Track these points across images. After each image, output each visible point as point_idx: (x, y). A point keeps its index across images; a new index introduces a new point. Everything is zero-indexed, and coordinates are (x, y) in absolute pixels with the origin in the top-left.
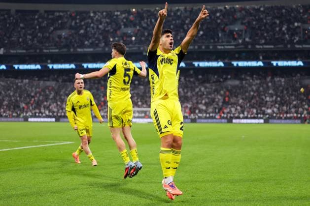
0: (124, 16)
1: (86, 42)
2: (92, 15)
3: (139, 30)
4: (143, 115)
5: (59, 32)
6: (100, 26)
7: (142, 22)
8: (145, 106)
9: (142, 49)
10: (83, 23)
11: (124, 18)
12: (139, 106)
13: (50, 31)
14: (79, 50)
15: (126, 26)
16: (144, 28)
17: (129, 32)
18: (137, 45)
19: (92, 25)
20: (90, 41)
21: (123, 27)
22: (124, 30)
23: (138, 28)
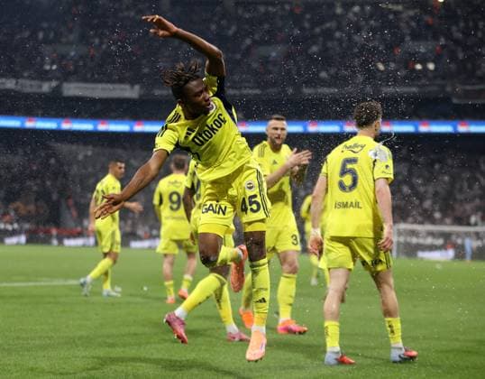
0: (411, 13)
1: (323, 75)
2: (339, 11)
3: (443, 47)
4: (440, 242)
5: (262, 50)
6: (356, 38)
7: (454, 28)
8: (448, 220)
9: (449, 89)
10: (318, 30)
11: (412, 18)
12: (433, 222)
13: (243, 47)
14: (307, 91)
15: (416, 36)
16: (457, 42)
17: (422, 50)
18: (439, 82)
19: (338, 34)
20: (333, 71)
21: (408, 38)
22: (410, 45)
23: (442, 41)
